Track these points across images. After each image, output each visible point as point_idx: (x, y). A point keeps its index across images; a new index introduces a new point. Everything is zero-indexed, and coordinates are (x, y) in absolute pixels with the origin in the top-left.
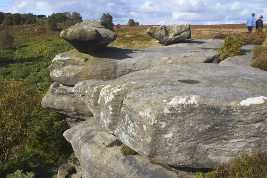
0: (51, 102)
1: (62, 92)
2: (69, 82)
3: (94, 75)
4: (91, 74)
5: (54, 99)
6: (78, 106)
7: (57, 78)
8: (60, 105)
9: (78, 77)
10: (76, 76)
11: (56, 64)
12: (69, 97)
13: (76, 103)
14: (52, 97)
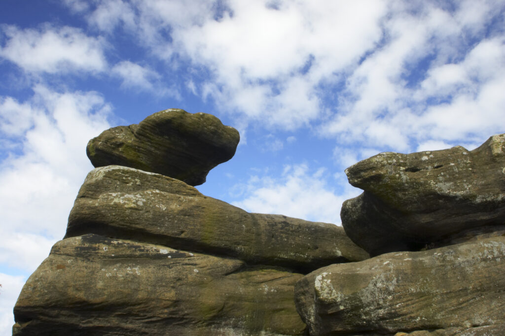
0: (81, 279)
1: (128, 252)
2: (160, 227)
3: (227, 217)
4: (221, 215)
5: (93, 272)
6: (183, 289)
7: (131, 208)
8: (124, 287)
9: (188, 216)
10: (184, 213)
11: (116, 179)
12: (152, 266)
13: (179, 279)
14: (86, 267)
